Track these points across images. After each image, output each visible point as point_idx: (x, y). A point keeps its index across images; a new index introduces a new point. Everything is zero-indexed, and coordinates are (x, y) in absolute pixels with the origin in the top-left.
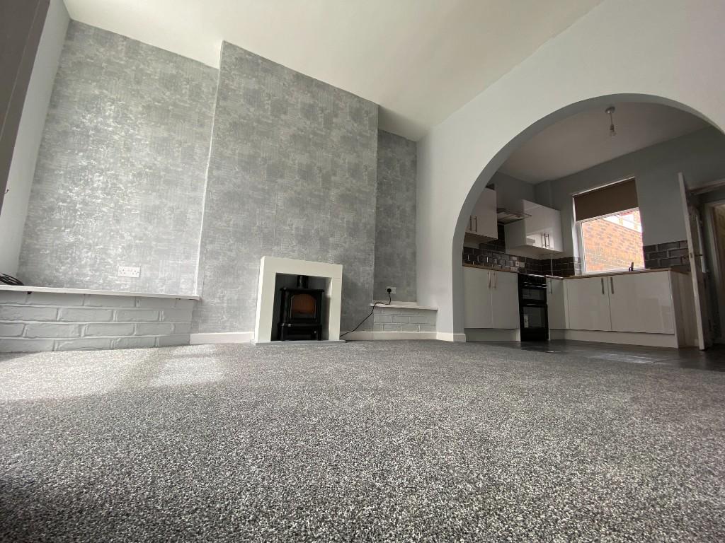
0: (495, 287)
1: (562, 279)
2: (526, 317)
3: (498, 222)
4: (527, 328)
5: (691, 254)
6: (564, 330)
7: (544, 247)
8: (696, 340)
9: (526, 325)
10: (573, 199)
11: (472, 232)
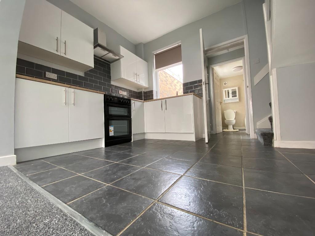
0: (74, 104)
1: (144, 102)
2: (111, 128)
3: (94, 56)
4: (112, 137)
5: (203, 82)
6: (144, 133)
7: (136, 82)
8: (204, 135)
9: (112, 134)
10: (154, 56)
11: (59, 54)
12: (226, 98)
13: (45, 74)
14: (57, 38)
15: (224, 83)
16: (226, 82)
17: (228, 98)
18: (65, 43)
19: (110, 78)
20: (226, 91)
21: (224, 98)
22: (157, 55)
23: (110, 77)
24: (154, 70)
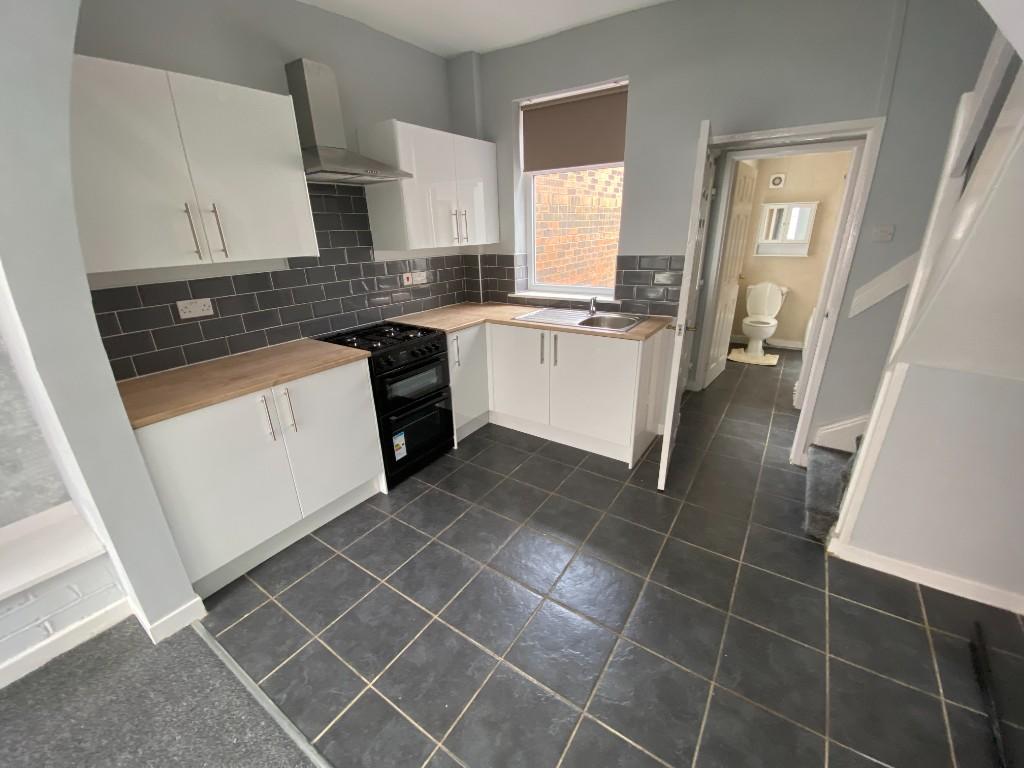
0: (296, 425)
1: (485, 322)
4: (401, 462)
5: (680, 326)
6: (488, 413)
7: (456, 244)
9: (402, 453)
10: (522, 113)
11: (206, 261)
12: (767, 237)
13: (175, 309)
14: (186, 205)
15: (773, 177)
16: (783, 176)
17: (775, 241)
18: (214, 211)
19: (370, 243)
20: (772, 211)
21: (761, 239)
22: (529, 111)
23: (368, 240)
24: (520, 174)
